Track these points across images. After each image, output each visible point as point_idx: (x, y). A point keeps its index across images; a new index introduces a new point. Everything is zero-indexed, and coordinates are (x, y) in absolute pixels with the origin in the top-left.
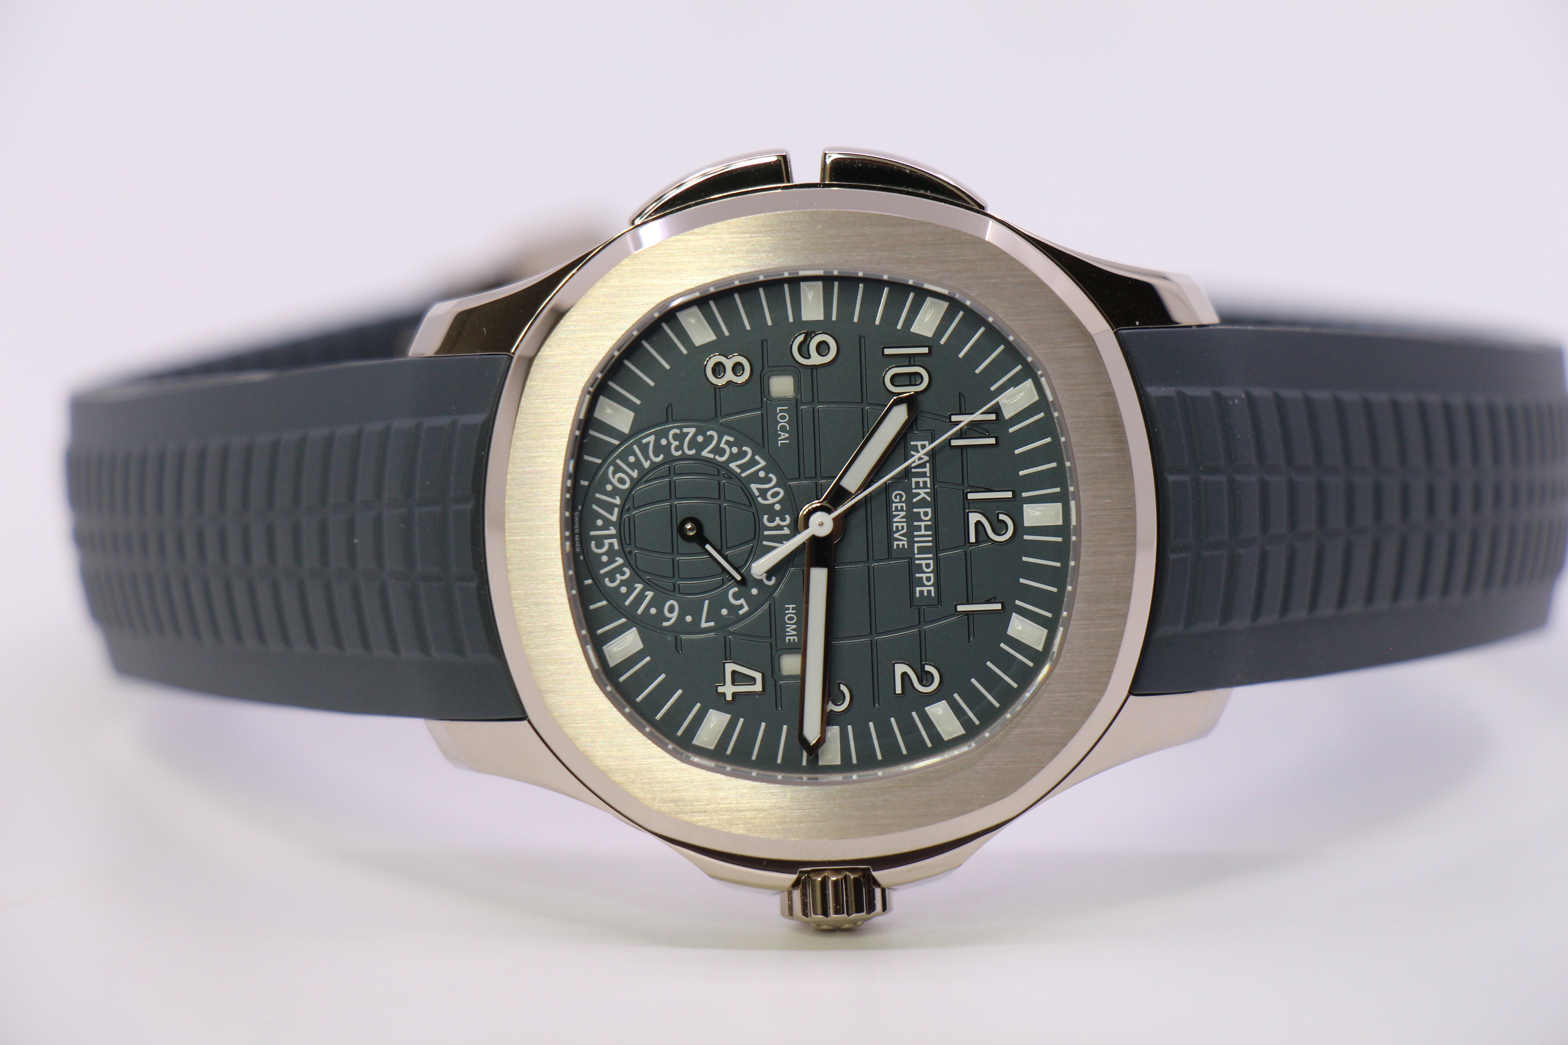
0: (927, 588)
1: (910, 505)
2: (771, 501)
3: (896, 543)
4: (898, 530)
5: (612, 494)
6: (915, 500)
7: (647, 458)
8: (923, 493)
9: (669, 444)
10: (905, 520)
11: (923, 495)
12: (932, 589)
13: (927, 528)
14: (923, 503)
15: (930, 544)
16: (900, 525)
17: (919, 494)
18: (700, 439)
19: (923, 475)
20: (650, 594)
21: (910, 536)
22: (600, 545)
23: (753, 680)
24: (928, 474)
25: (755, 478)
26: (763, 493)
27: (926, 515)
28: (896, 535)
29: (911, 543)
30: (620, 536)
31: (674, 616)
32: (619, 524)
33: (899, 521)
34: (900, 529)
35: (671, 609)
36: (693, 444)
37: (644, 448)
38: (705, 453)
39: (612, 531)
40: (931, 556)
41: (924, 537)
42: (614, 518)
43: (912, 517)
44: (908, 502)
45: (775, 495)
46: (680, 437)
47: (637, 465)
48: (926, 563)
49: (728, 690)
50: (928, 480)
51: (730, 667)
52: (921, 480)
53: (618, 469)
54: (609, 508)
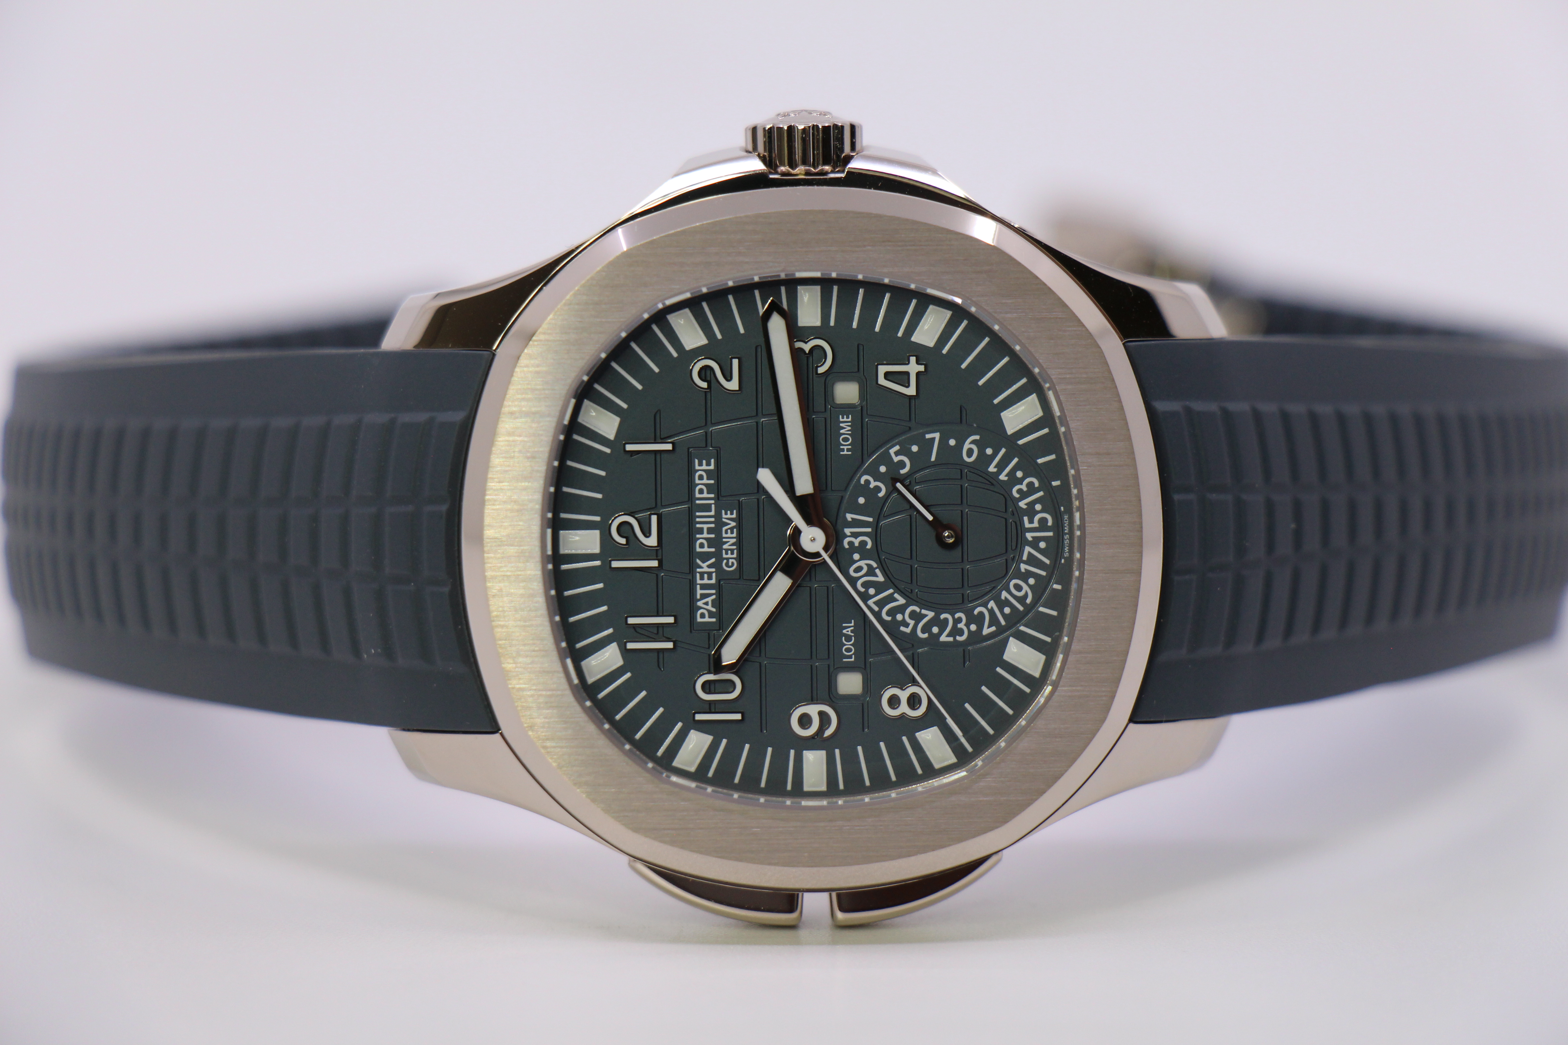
0: (702, 468)
1: (718, 555)
2: (862, 563)
3: (734, 516)
4: (732, 529)
5: (1028, 574)
6: (713, 560)
7: (991, 612)
8: (705, 567)
9: (968, 625)
10: (724, 540)
11: (704, 565)
12: (697, 467)
13: (701, 531)
14: (705, 557)
15: (698, 514)
16: (729, 535)
17: (709, 566)
18: (935, 630)
19: (703, 587)
20: (992, 469)
21: (719, 524)
22: (1043, 521)
23: (887, 375)
24: (698, 586)
25: (880, 587)
26: (871, 572)
27: (702, 544)
28: (733, 524)
29: (718, 516)
30: (1022, 530)
31: (967, 446)
32: (1021, 542)
33: (730, 539)
34: (729, 531)
35: (970, 453)
36: (943, 625)
37: (994, 621)
38: (931, 614)
39: (1029, 536)
40: (698, 502)
41: (704, 521)
42: (1028, 549)
43: (717, 542)
44: (720, 559)
45: (859, 569)
46: (956, 632)
47: (1001, 604)
48: (703, 495)
49: (913, 368)
50: (699, 581)
51: (911, 391)
52: (706, 581)
53: (1022, 600)
54: (1032, 560)
